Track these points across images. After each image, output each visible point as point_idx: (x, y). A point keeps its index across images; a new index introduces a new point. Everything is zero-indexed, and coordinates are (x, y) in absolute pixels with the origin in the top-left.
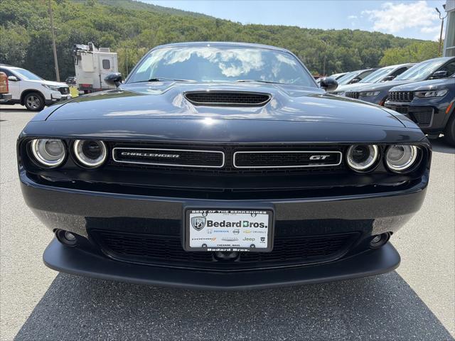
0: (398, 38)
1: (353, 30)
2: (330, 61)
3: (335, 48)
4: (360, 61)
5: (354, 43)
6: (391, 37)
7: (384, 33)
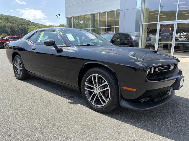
0: (32, 22)
1: (12, 16)
2: (5, 29)
3: (6, 23)
4: (19, 30)
5: (15, 22)
6: (29, 21)
7: (27, 20)
